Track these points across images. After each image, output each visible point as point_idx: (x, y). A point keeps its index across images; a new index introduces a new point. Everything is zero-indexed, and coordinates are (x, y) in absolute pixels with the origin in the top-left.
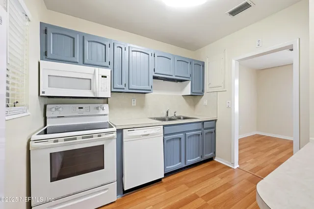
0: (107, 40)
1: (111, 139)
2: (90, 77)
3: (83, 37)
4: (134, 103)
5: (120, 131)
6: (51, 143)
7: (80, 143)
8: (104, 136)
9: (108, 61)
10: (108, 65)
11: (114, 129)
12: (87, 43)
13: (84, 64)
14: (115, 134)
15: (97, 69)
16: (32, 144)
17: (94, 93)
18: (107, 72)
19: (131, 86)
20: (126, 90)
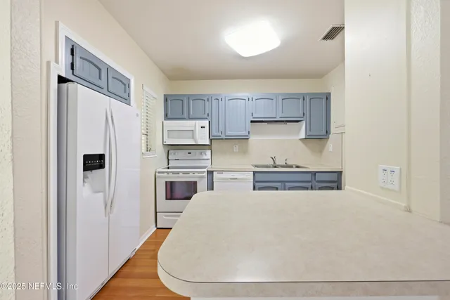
0: (204, 95)
1: (203, 177)
2: (193, 129)
3: (189, 97)
4: (236, 149)
5: (210, 173)
6: (165, 174)
7: (182, 177)
8: (197, 174)
9: (207, 113)
10: (206, 116)
11: (205, 170)
12: (191, 102)
13: (190, 118)
14: (205, 174)
15: (197, 122)
16: (157, 174)
17: (195, 141)
18: (206, 123)
19: (228, 133)
20: (223, 136)
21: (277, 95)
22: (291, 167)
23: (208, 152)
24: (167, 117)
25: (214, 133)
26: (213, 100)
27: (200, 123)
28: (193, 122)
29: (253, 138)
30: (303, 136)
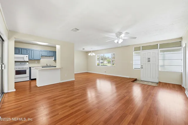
1: (28, 69)
2: (23, 57)
3: (22, 49)
4: (36, 62)
5: (30, 68)
8: (26, 68)
9: (28, 53)
17: (24, 60)
18: (28, 56)
19: (35, 58)
20: (33, 59)
21: (48, 51)
22: (51, 66)
23: (28, 63)
24: (15, 53)
25: (30, 58)
26: (30, 50)
27: (25, 56)
28: (23, 55)
29: (42, 60)
30: (54, 60)
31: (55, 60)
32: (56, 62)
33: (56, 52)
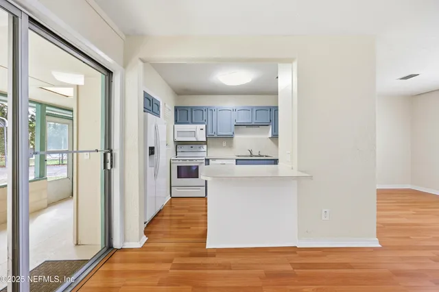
0: (203, 107)
1: (202, 163)
2: (195, 130)
3: (192, 108)
4: (224, 144)
5: (207, 160)
6: (177, 161)
7: (188, 163)
8: (198, 161)
9: (204, 119)
10: (204, 121)
11: (204, 158)
12: (193, 112)
13: (192, 123)
14: (204, 161)
15: (198, 125)
16: (172, 161)
17: (196, 139)
18: (203, 126)
19: (220, 133)
20: (216, 136)
21: (252, 108)
22: (263, 156)
23: (205, 147)
24: (176, 122)
25: (210, 133)
26: (209, 111)
27: (200, 126)
28: (195, 126)
29: (236, 137)
30: (270, 135)
31: (275, 137)
32: (277, 144)
33: (276, 109)
